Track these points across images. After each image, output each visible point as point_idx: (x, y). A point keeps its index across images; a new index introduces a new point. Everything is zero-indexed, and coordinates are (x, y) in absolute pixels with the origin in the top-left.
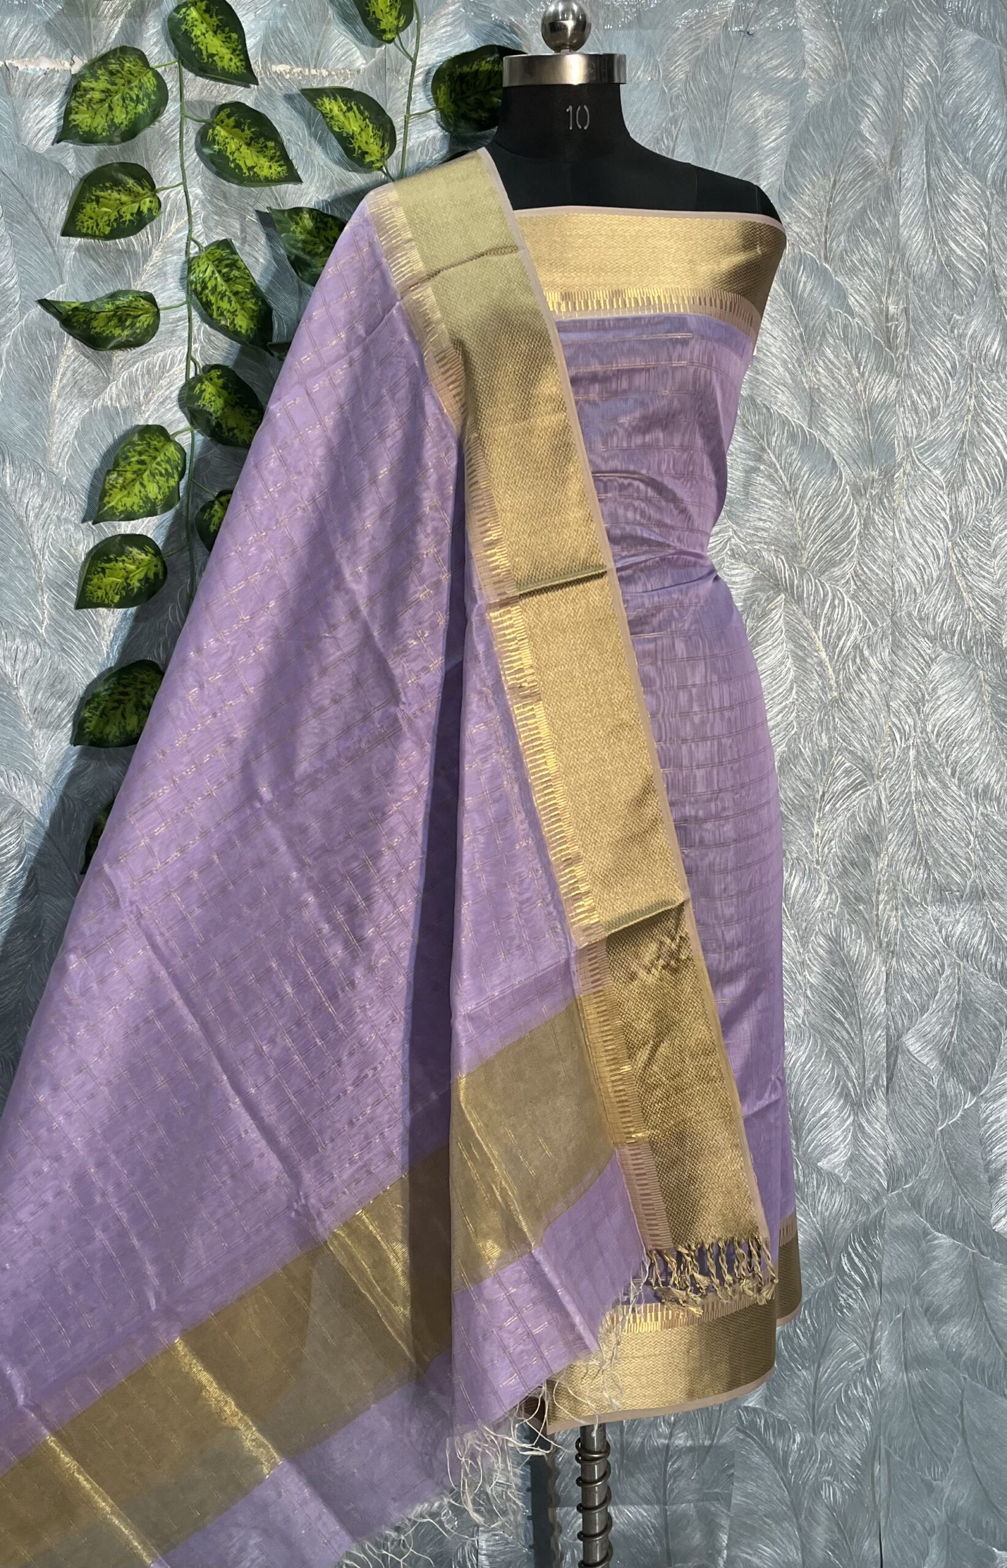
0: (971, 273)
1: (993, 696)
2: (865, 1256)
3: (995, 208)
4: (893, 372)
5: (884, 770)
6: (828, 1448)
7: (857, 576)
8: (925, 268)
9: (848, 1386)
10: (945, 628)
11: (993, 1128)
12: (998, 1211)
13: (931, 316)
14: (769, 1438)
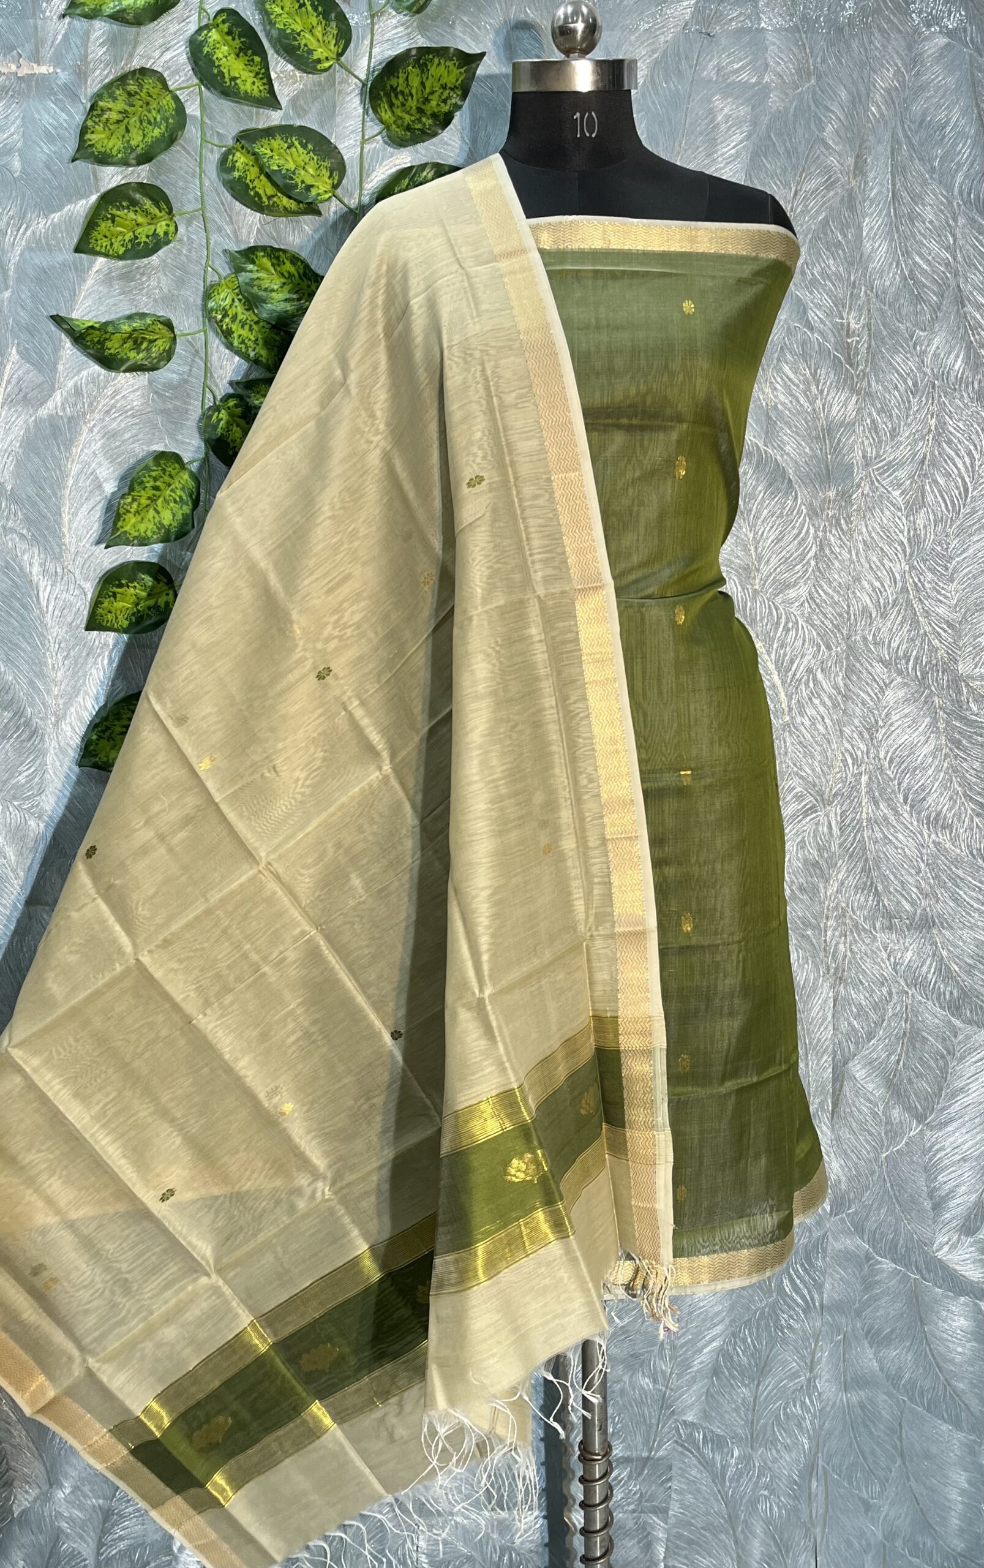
0: (935, 287)
1: (947, 723)
2: (807, 1278)
3: (961, 221)
4: (852, 390)
5: (835, 795)
6: (765, 1463)
7: (812, 598)
8: (888, 283)
10: (901, 653)
11: (938, 1156)
12: (941, 1239)
13: (893, 332)
14: (707, 1452)
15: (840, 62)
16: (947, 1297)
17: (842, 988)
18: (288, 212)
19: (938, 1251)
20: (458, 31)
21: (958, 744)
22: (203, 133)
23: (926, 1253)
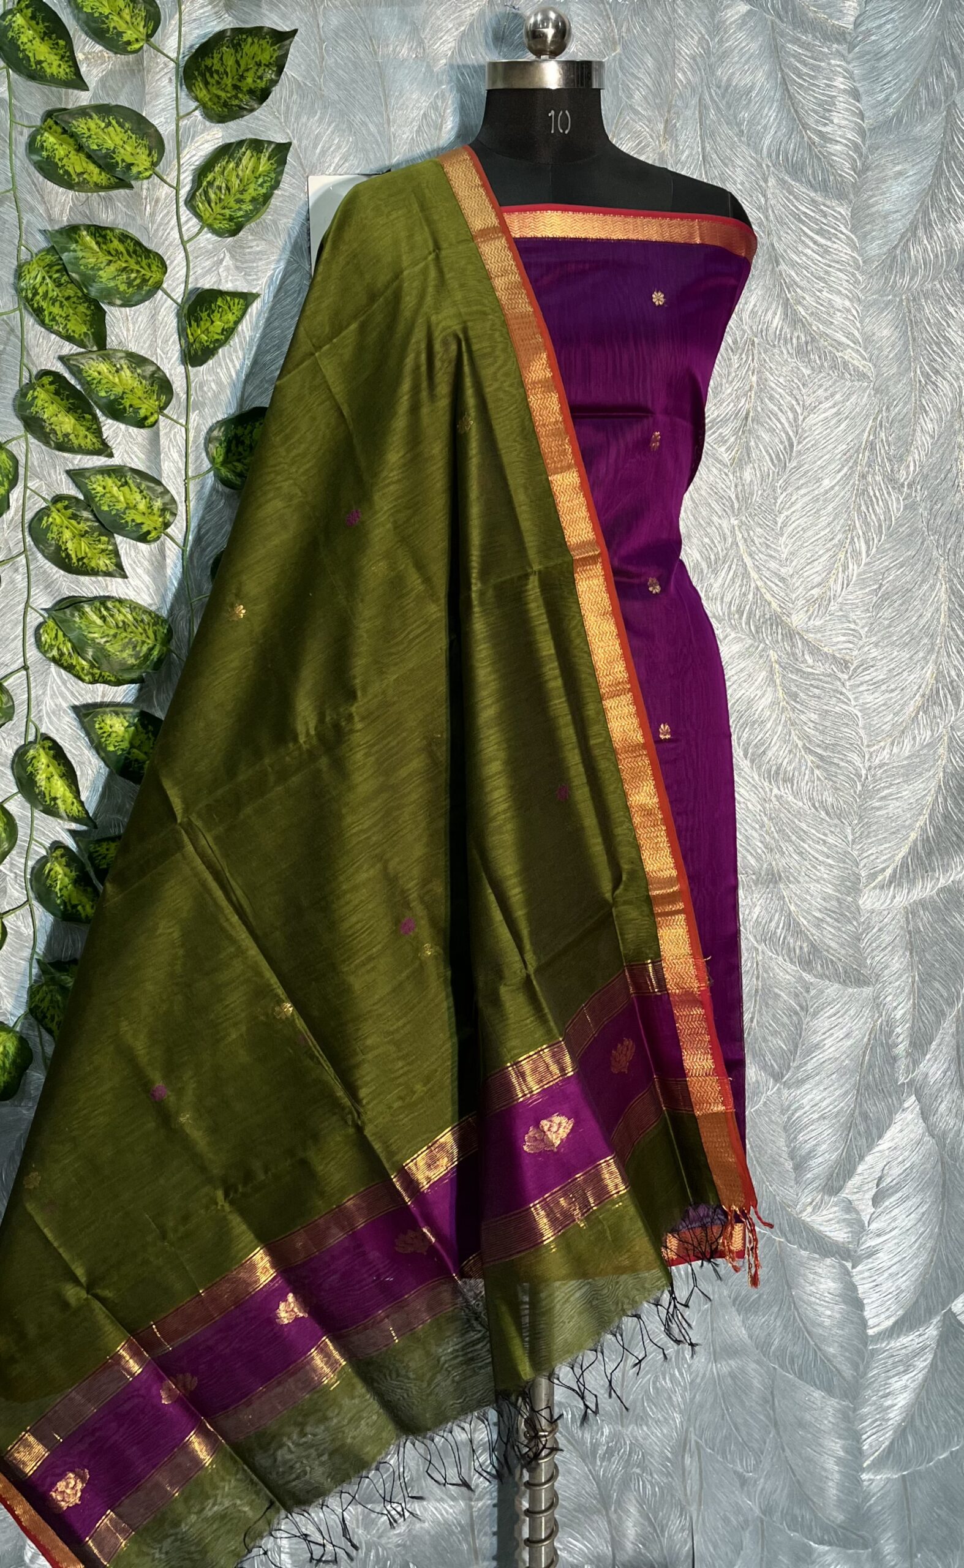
1: (783, 676)
6: (637, 1440)
9: (657, 1377)
11: (797, 1115)
12: (805, 1199)
14: (579, 1431)
15: (644, 30)
16: (814, 1259)
18: (98, 187)
19: (801, 1212)
20: (265, 8)
21: (794, 696)
22: (12, 115)
23: (789, 1215)
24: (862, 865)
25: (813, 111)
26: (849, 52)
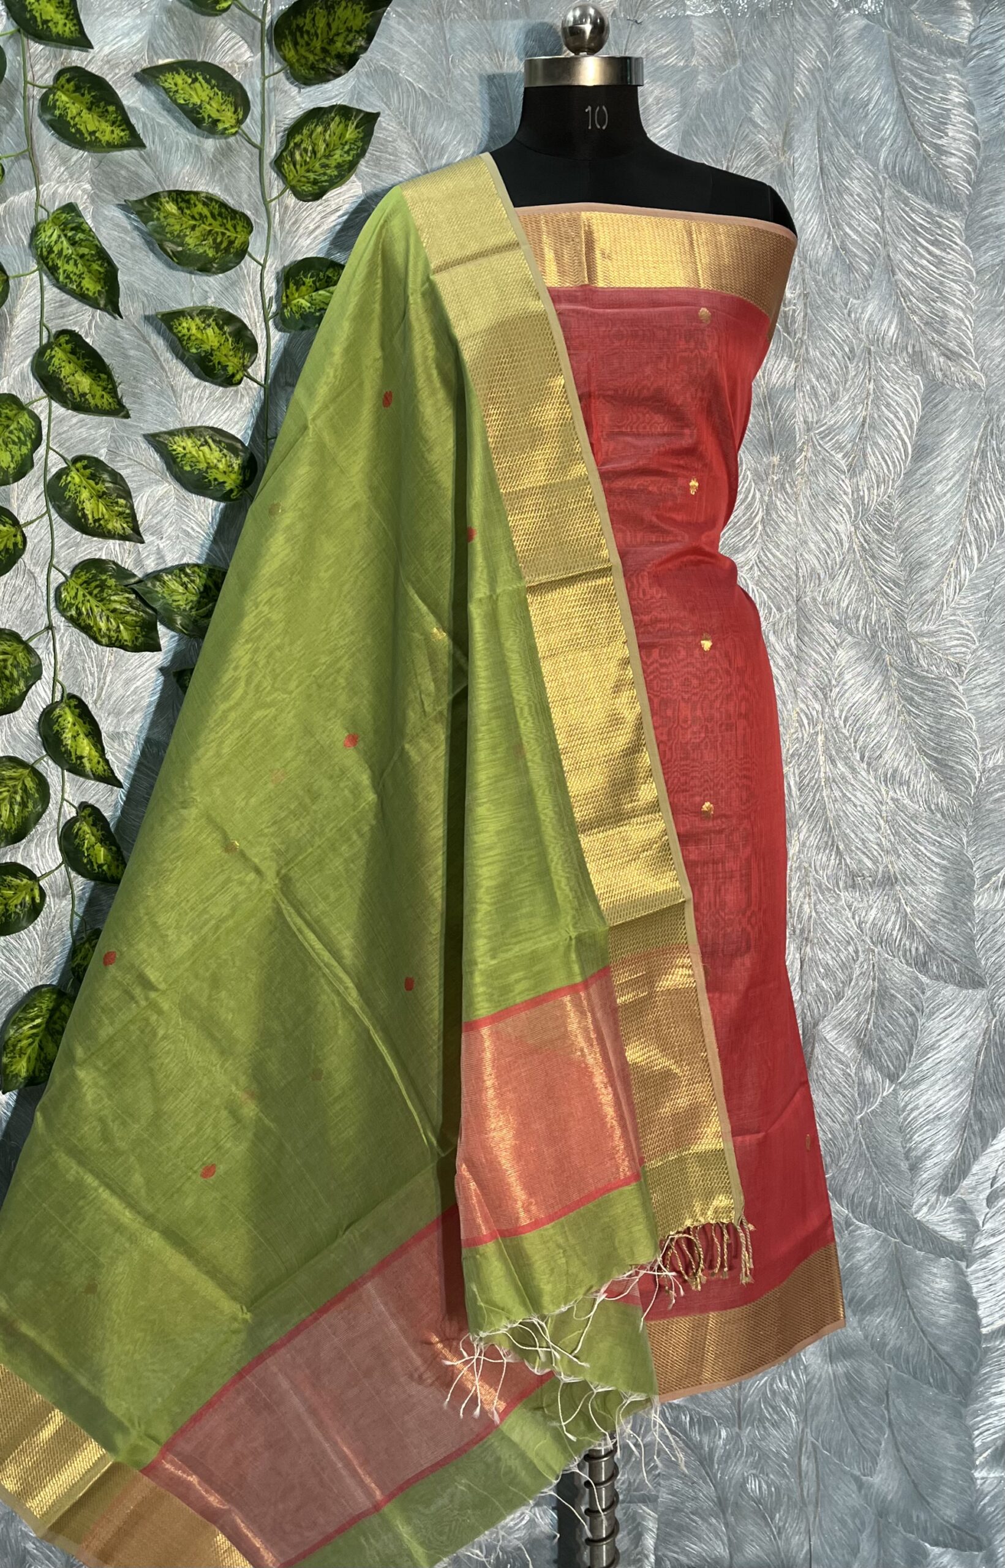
0: (866, 258)
1: (899, 681)
3: (888, 193)
4: (791, 357)
5: (792, 756)
6: (753, 1442)
7: (760, 561)
8: (821, 253)
9: (773, 1379)
10: (850, 613)
11: (912, 1115)
12: (919, 1200)
13: (828, 301)
14: (696, 1436)
15: (763, 44)
16: (928, 1259)
17: (808, 949)
19: (917, 1212)
21: (910, 700)
23: (904, 1215)
24: (976, 866)
25: (929, 124)
26: (965, 65)
